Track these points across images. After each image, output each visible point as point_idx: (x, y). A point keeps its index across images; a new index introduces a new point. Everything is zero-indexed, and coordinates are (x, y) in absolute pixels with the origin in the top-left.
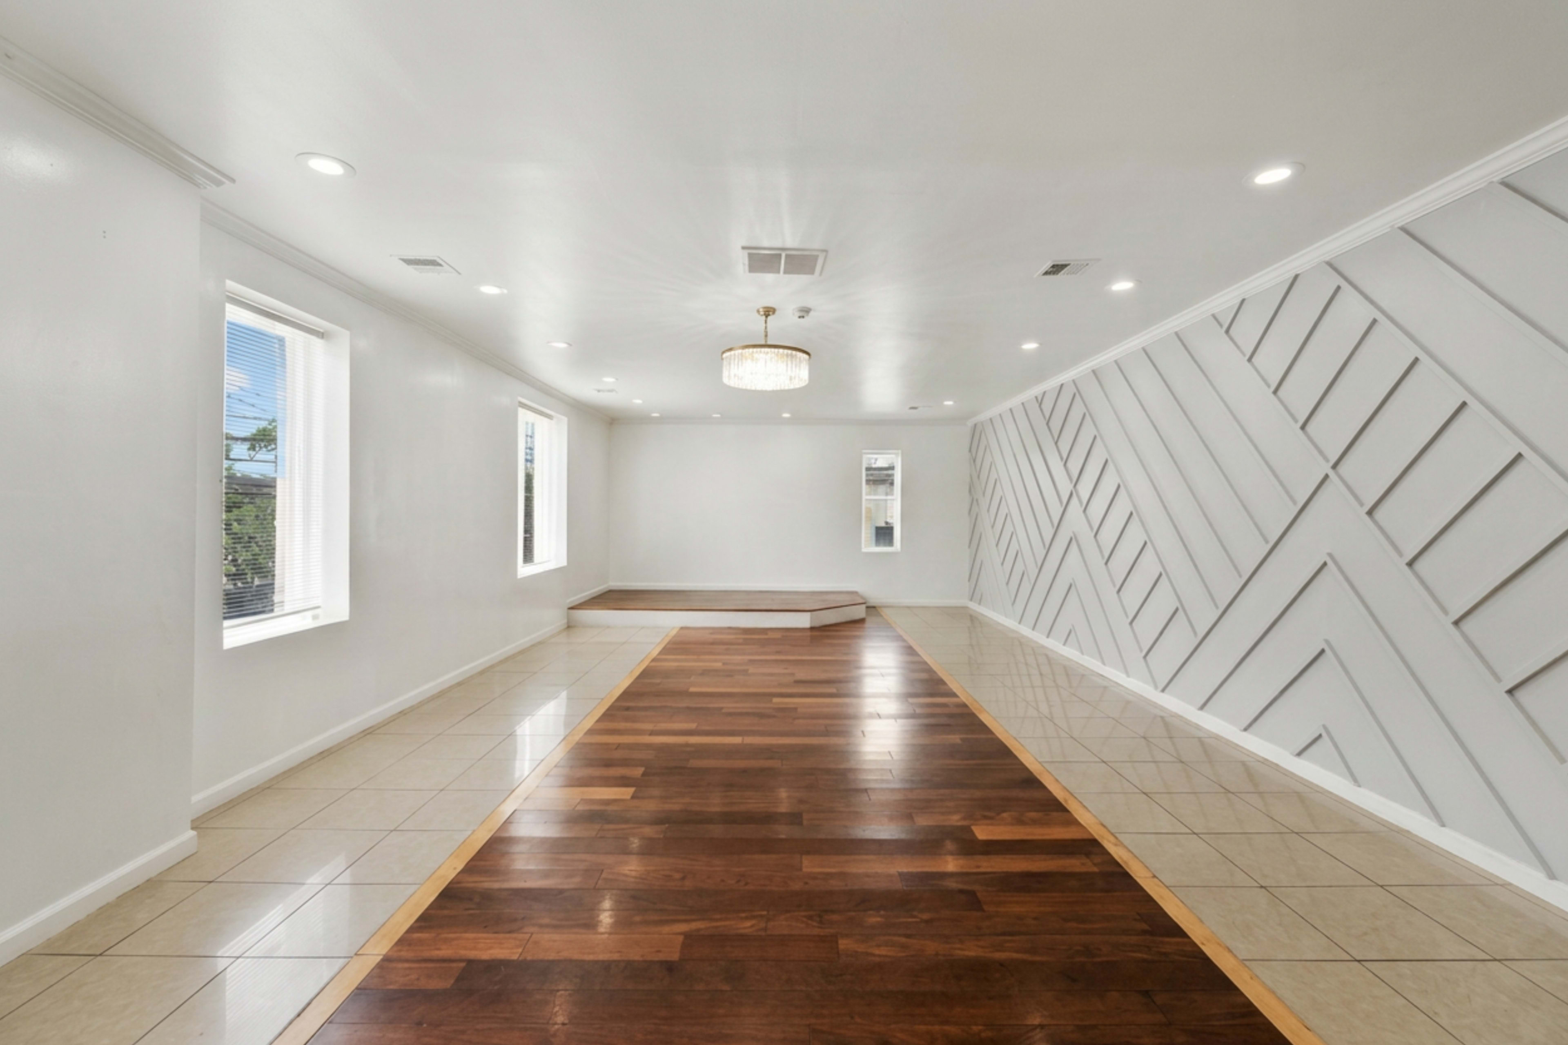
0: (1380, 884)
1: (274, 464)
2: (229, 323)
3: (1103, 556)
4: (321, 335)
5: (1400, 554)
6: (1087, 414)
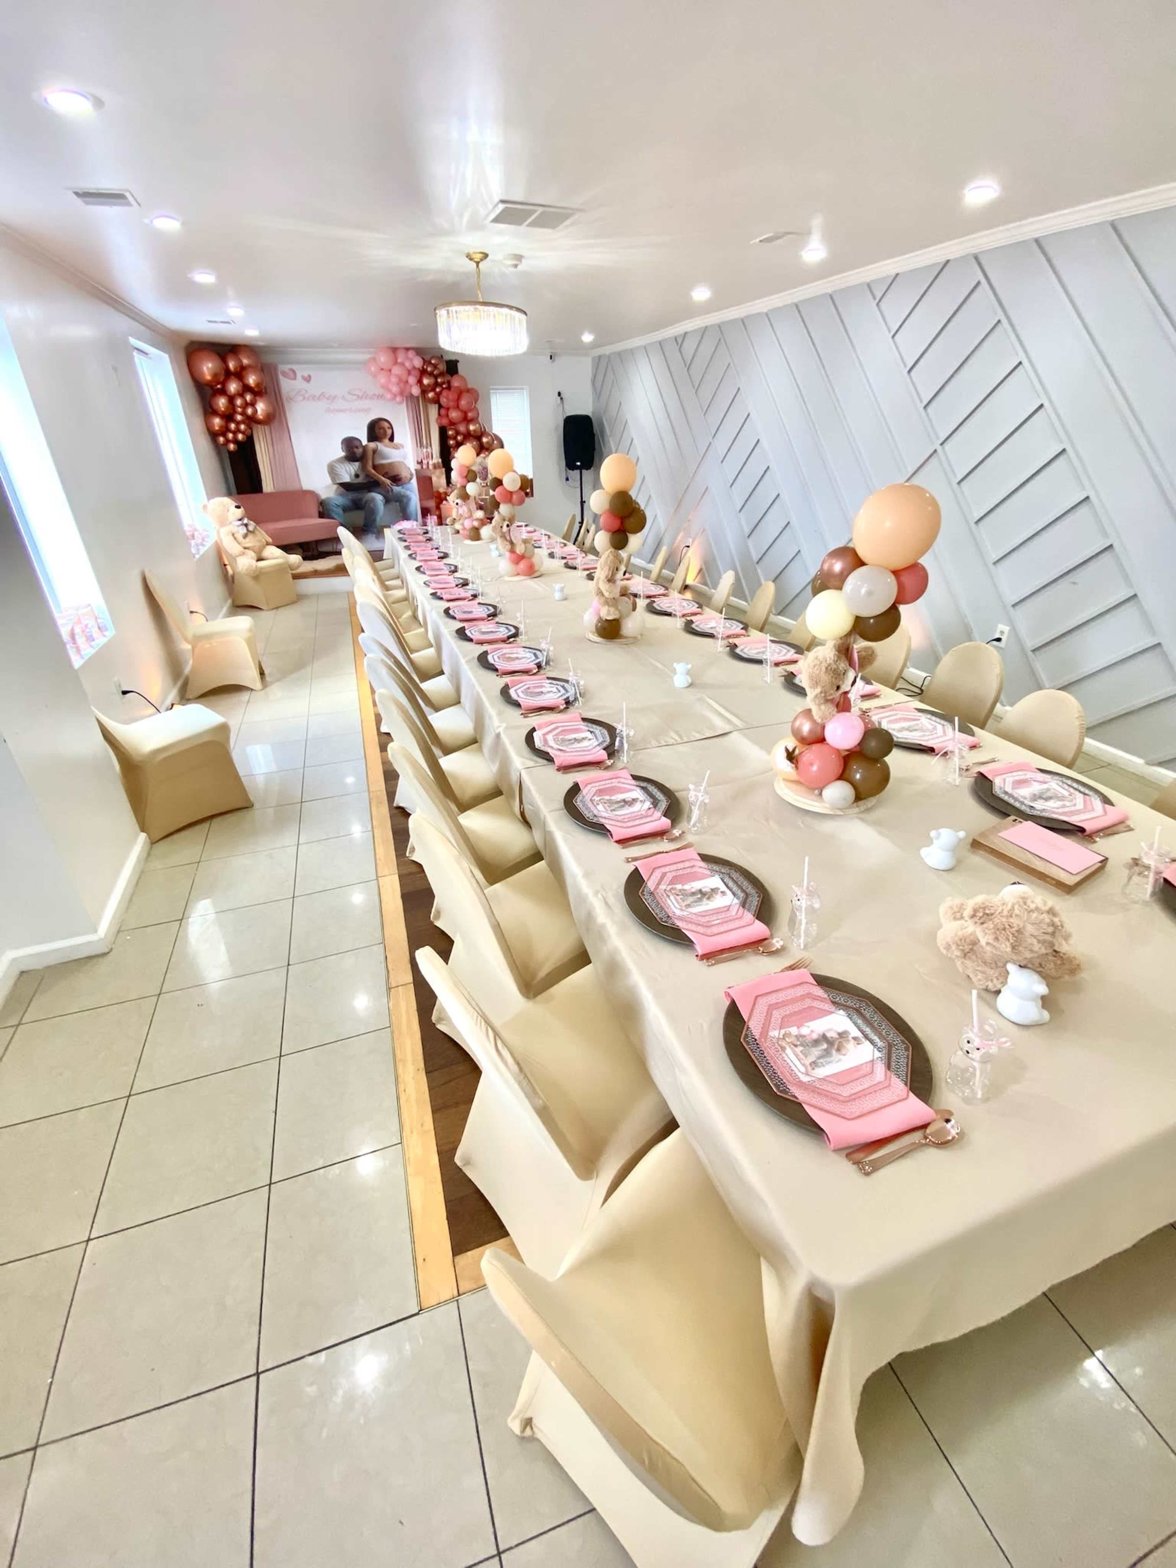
6: (731, 364)
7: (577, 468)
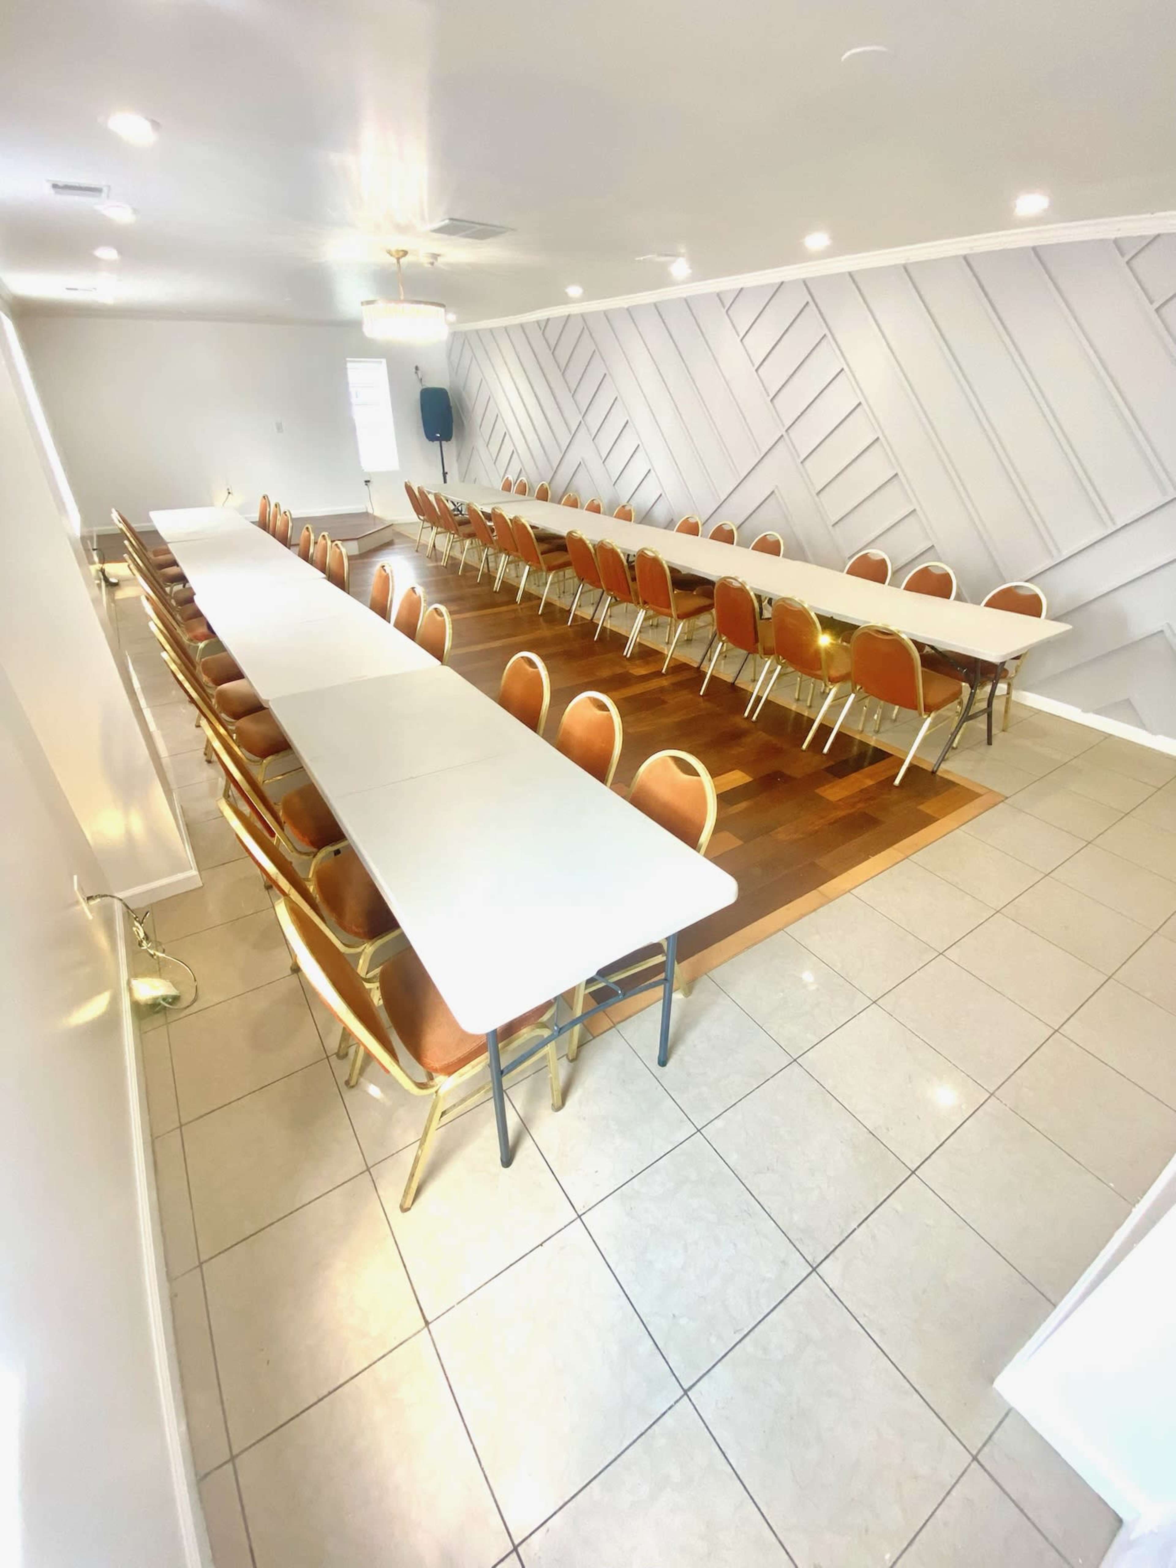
3: (612, 481)
6: (597, 351)
7: (437, 439)
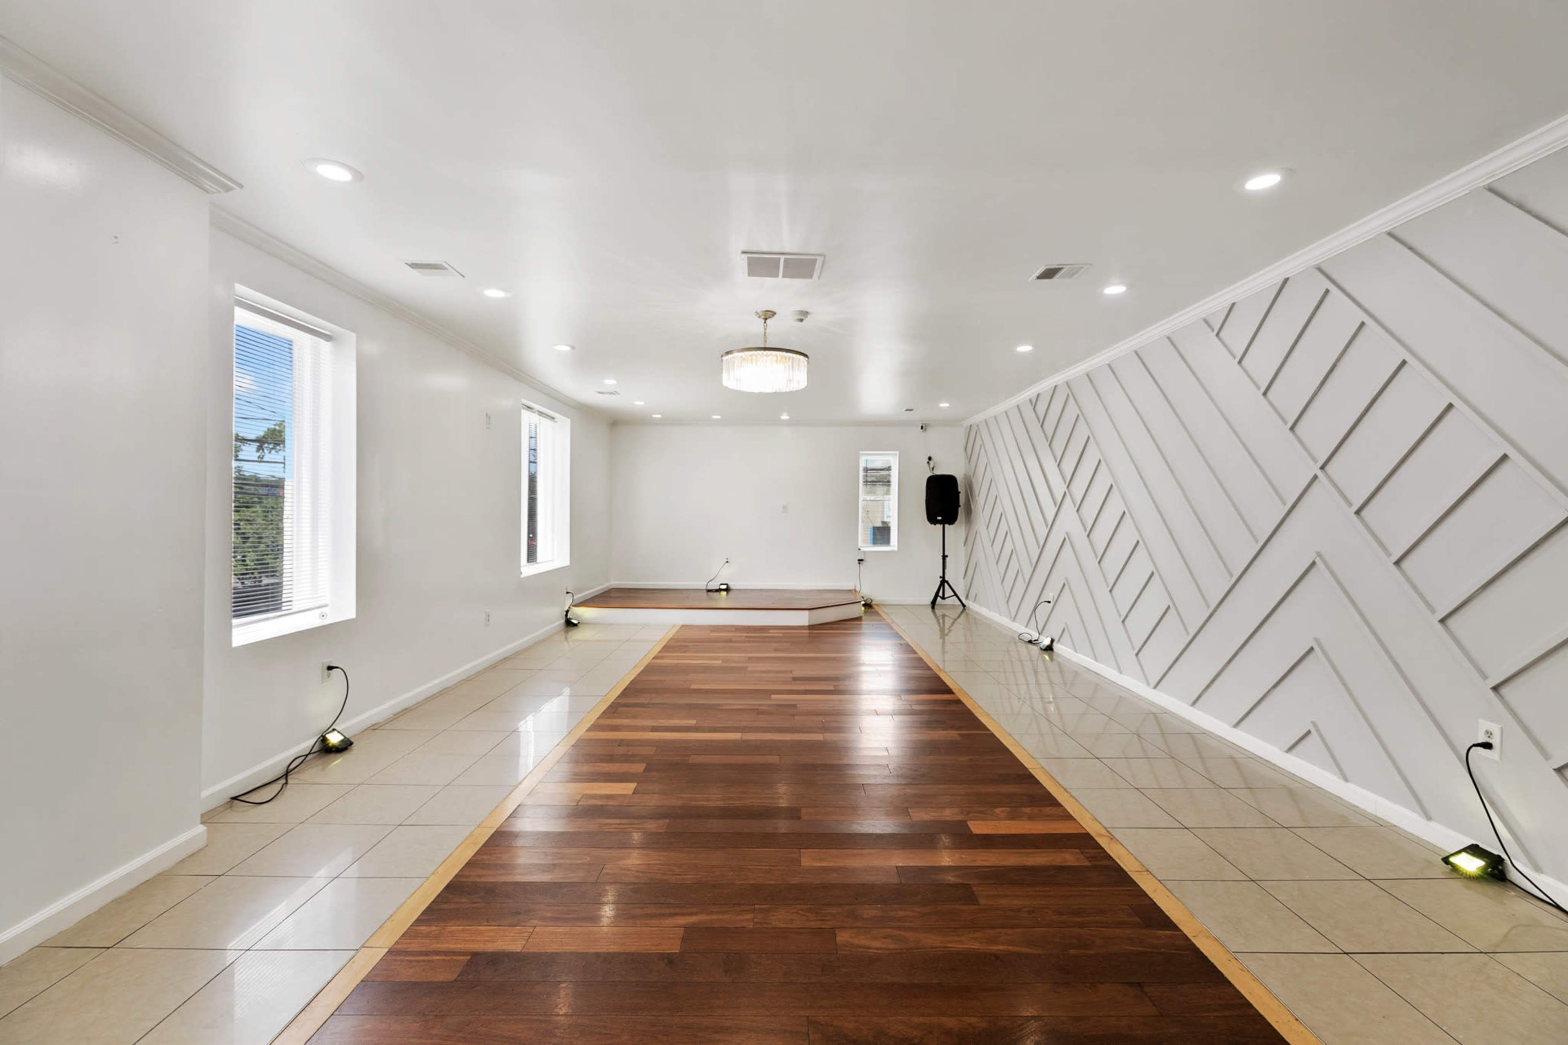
0: (1368, 878)
1: (282, 465)
2: (238, 326)
3: (1096, 556)
4: (328, 338)
5: (1389, 554)
6: (1081, 416)
7: (940, 522)
